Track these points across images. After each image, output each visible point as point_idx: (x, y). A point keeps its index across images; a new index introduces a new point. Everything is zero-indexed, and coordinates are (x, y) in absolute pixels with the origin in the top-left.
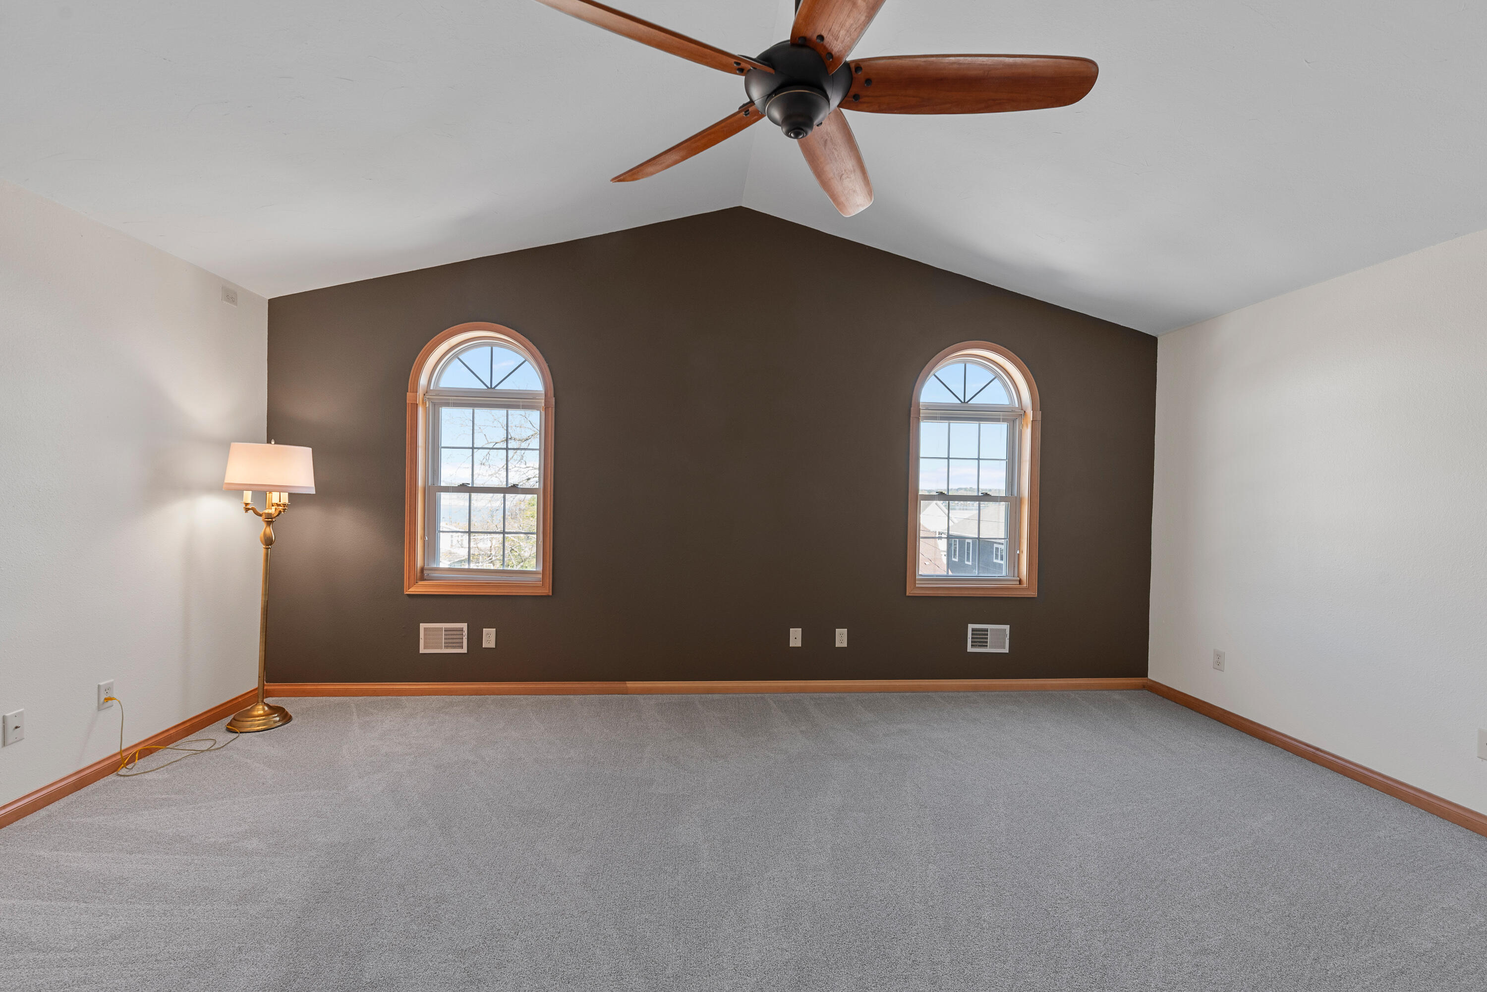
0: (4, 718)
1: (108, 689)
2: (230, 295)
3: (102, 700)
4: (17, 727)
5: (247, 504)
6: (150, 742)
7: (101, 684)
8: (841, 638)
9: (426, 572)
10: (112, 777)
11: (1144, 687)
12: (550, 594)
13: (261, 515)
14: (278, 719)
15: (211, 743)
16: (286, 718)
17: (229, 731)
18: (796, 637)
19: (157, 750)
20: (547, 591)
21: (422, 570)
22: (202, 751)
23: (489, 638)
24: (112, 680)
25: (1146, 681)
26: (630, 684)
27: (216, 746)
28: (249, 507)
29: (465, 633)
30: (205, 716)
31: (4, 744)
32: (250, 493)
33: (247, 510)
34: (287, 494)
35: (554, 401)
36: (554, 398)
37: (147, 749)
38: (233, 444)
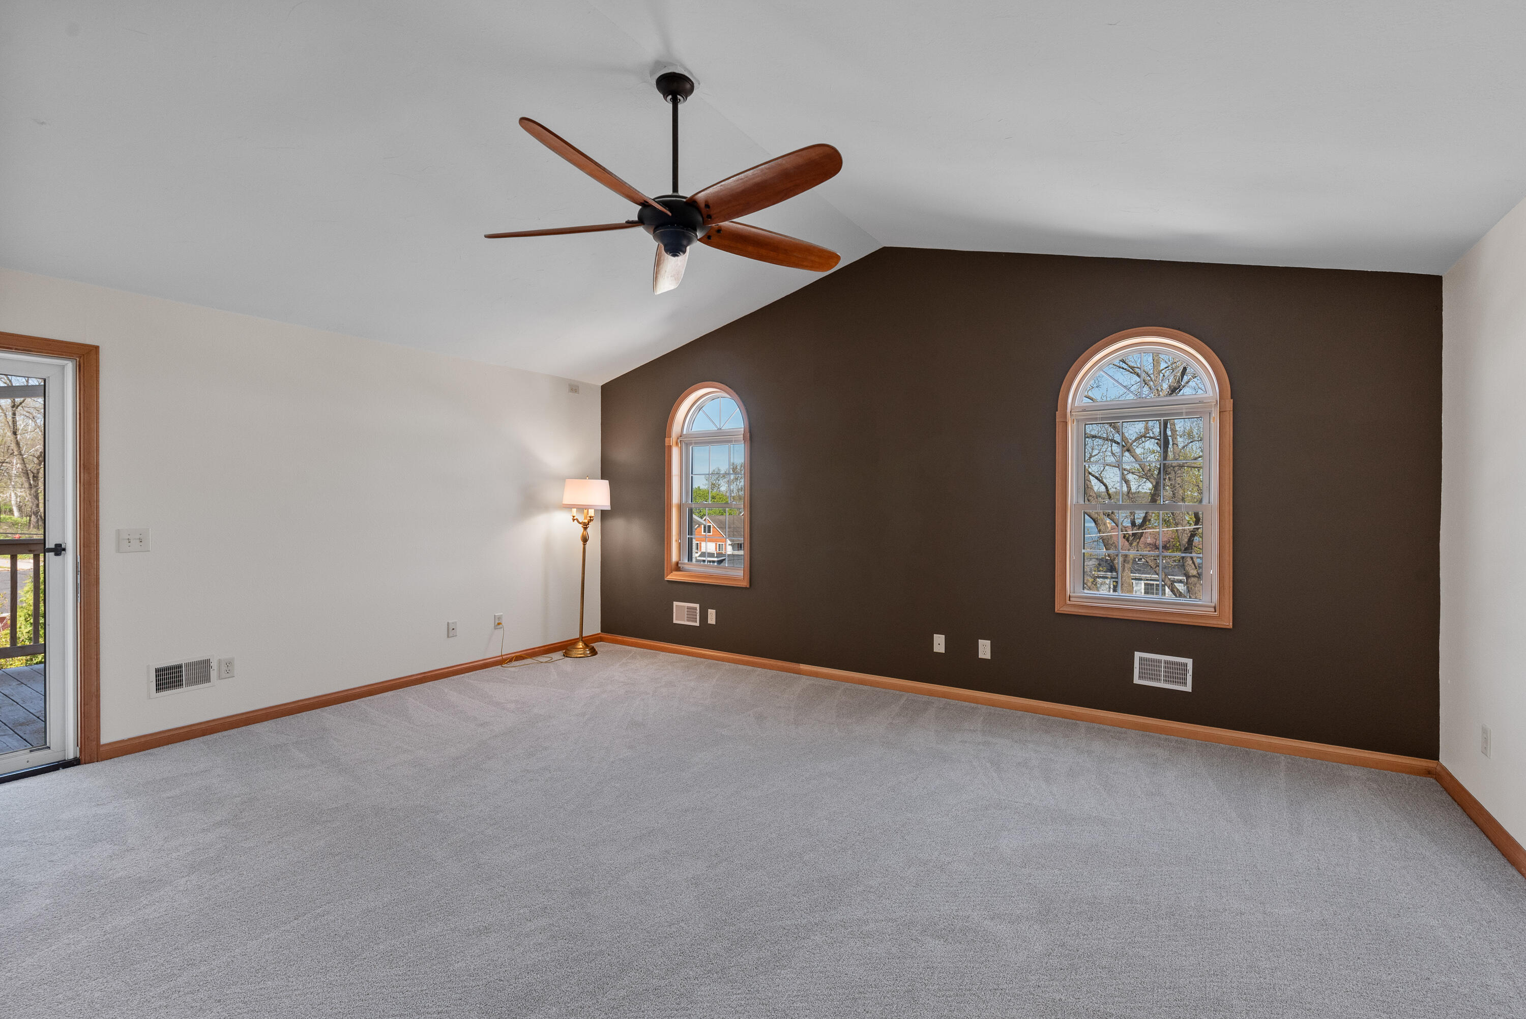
0: (448, 623)
1: (499, 618)
2: (574, 388)
3: (496, 624)
4: (453, 629)
5: (574, 517)
6: (523, 653)
7: (496, 614)
8: (985, 649)
9: (679, 565)
10: (499, 667)
11: (1429, 773)
12: (748, 586)
13: (581, 523)
14: (589, 652)
15: (550, 659)
16: (594, 652)
17: (564, 655)
18: (939, 643)
19: (526, 658)
20: (745, 584)
21: (677, 563)
22: (542, 662)
23: (712, 618)
24: (502, 614)
25: (1435, 765)
26: (803, 667)
27: (552, 660)
28: (575, 518)
29: (698, 611)
30: (560, 645)
31: (448, 637)
32: (575, 509)
33: (574, 520)
34: (593, 510)
35: (748, 435)
36: (749, 434)
37: (522, 656)
38: (567, 480)
